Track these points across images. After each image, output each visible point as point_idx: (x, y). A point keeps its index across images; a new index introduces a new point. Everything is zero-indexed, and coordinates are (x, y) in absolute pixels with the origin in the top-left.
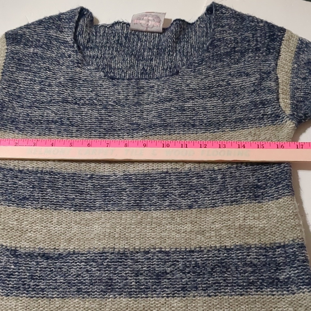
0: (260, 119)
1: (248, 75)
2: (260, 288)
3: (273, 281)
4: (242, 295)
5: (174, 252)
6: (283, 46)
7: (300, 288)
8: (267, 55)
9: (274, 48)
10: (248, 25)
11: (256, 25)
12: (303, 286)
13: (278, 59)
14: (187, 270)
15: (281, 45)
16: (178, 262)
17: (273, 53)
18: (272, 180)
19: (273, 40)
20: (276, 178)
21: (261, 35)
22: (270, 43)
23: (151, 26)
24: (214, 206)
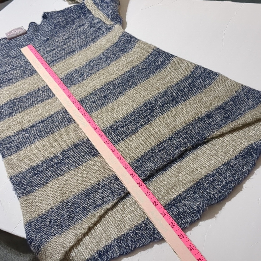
0: (103, 34)
1: (83, 25)
2: (154, 73)
3: (157, 67)
4: (148, 79)
5: (105, 86)
6: (88, 7)
7: (170, 60)
8: (85, 16)
9: (86, 11)
10: (68, 12)
11: (71, 9)
12: (170, 58)
13: (91, 13)
14: (116, 87)
15: (86, 7)
16: (109, 87)
17: (87, 13)
18: (126, 43)
19: (82, 9)
20: (128, 41)
21: (76, 11)
22: (82, 11)
23: (18, 33)
24: (109, 65)
